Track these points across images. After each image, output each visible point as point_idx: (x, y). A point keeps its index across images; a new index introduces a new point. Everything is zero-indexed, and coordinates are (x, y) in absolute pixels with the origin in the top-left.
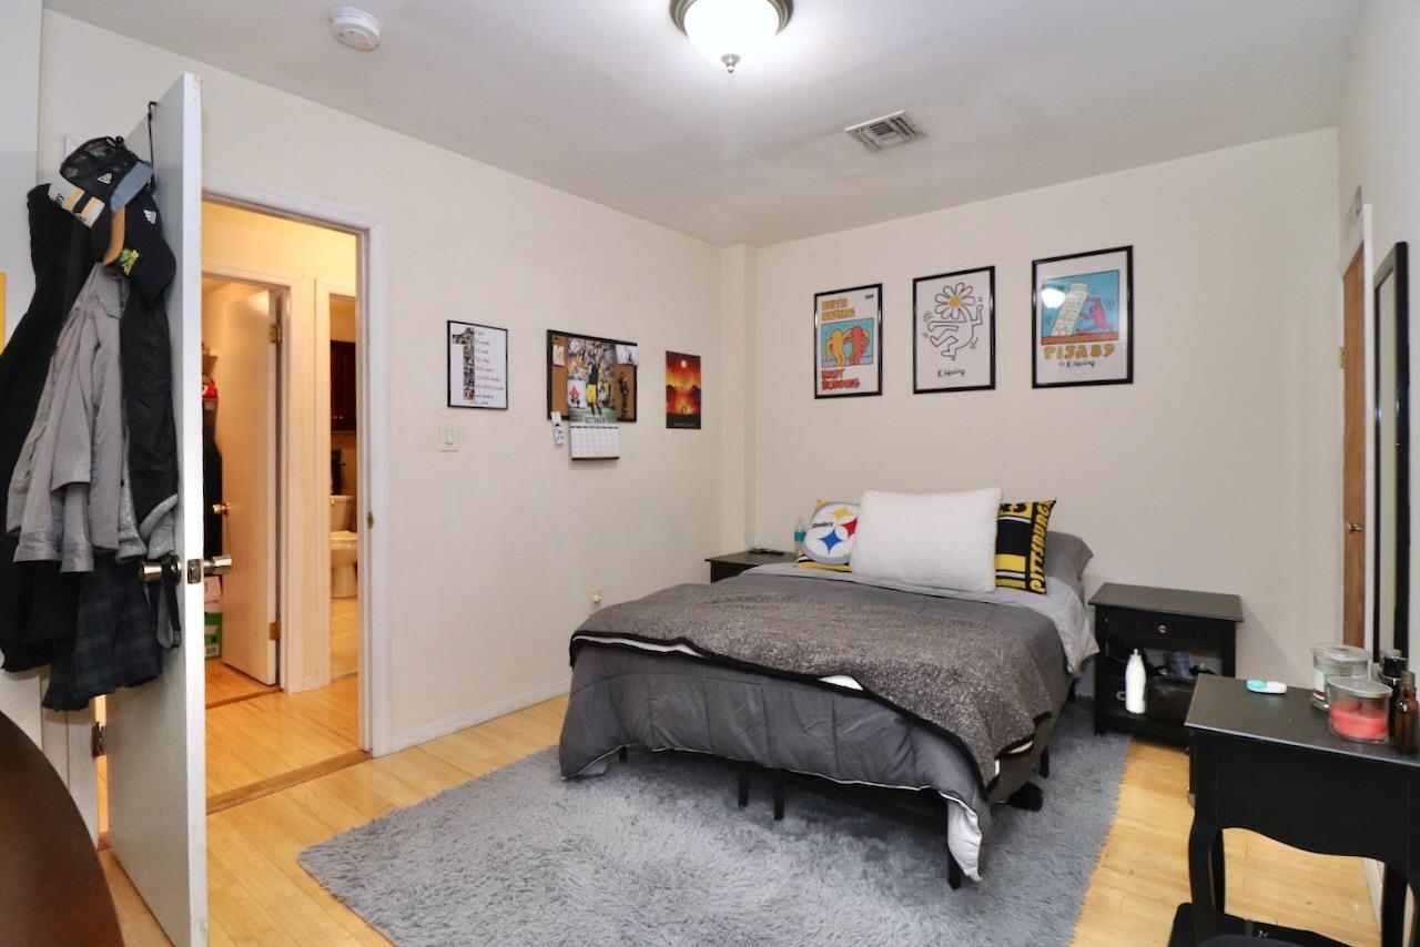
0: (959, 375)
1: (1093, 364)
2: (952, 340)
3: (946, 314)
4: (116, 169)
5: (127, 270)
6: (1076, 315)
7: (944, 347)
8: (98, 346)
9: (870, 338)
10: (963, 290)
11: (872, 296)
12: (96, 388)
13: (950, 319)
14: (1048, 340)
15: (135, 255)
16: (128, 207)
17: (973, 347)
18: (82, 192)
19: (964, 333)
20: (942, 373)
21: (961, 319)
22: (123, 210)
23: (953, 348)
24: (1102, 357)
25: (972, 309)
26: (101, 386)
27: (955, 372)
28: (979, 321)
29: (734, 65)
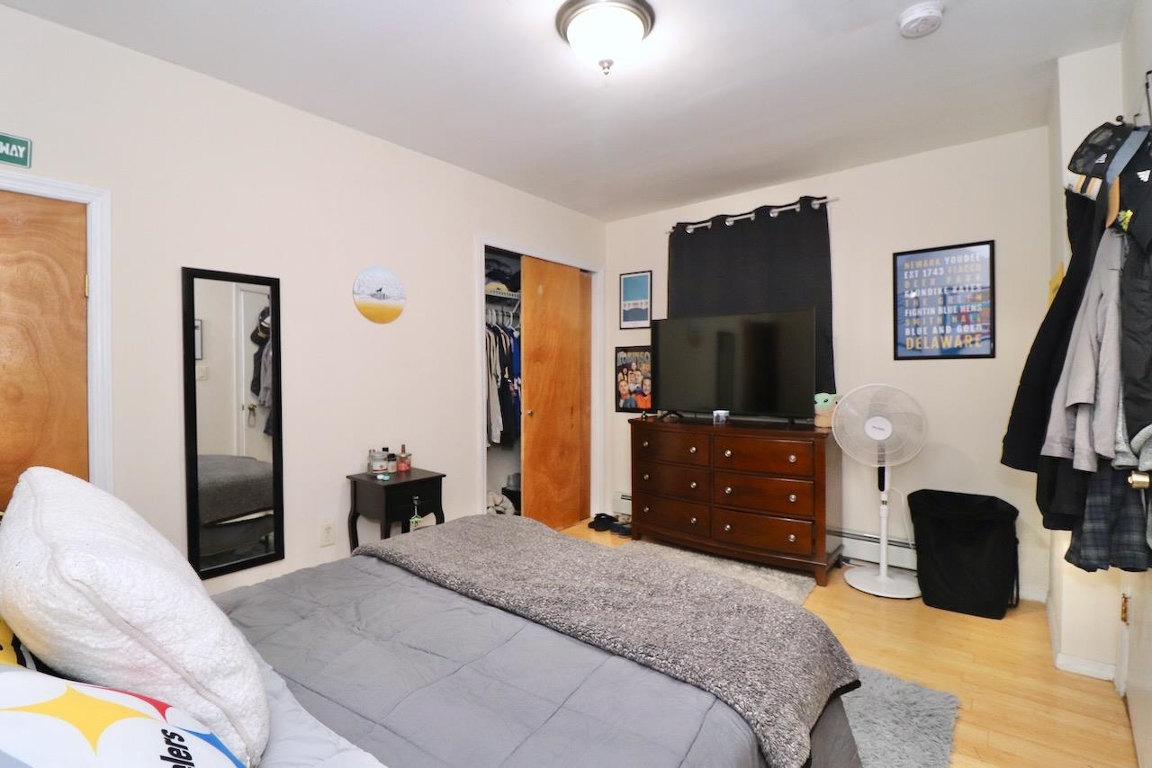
4: (1111, 148)
5: (1125, 227)
8: (1102, 295)
12: (1099, 329)
15: (1130, 213)
16: (1121, 176)
18: (1084, 177)
22: (1118, 179)
26: (1103, 328)
29: (609, 68)
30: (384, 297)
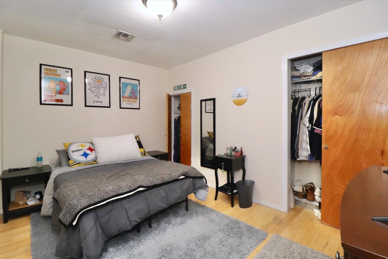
0: (100, 103)
1: (133, 104)
2: (98, 92)
3: (96, 84)
6: (129, 93)
7: (96, 94)
9: (68, 86)
10: (101, 79)
11: (68, 72)
13: (97, 86)
14: (123, 97)
17: (104, 95)
19: (102, 91)
20: (95, 101)
21: (101, 87)
23: (98, 95)
24: (134, 103)
25: (104, 85)
27: (99, 102)
28: (106, 89)
29: (161, 18)
30: (241, 96)
